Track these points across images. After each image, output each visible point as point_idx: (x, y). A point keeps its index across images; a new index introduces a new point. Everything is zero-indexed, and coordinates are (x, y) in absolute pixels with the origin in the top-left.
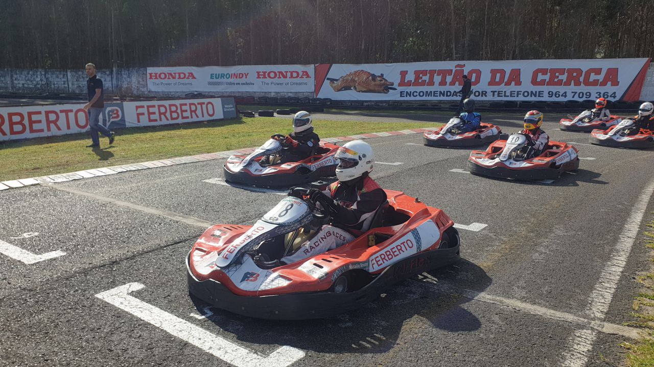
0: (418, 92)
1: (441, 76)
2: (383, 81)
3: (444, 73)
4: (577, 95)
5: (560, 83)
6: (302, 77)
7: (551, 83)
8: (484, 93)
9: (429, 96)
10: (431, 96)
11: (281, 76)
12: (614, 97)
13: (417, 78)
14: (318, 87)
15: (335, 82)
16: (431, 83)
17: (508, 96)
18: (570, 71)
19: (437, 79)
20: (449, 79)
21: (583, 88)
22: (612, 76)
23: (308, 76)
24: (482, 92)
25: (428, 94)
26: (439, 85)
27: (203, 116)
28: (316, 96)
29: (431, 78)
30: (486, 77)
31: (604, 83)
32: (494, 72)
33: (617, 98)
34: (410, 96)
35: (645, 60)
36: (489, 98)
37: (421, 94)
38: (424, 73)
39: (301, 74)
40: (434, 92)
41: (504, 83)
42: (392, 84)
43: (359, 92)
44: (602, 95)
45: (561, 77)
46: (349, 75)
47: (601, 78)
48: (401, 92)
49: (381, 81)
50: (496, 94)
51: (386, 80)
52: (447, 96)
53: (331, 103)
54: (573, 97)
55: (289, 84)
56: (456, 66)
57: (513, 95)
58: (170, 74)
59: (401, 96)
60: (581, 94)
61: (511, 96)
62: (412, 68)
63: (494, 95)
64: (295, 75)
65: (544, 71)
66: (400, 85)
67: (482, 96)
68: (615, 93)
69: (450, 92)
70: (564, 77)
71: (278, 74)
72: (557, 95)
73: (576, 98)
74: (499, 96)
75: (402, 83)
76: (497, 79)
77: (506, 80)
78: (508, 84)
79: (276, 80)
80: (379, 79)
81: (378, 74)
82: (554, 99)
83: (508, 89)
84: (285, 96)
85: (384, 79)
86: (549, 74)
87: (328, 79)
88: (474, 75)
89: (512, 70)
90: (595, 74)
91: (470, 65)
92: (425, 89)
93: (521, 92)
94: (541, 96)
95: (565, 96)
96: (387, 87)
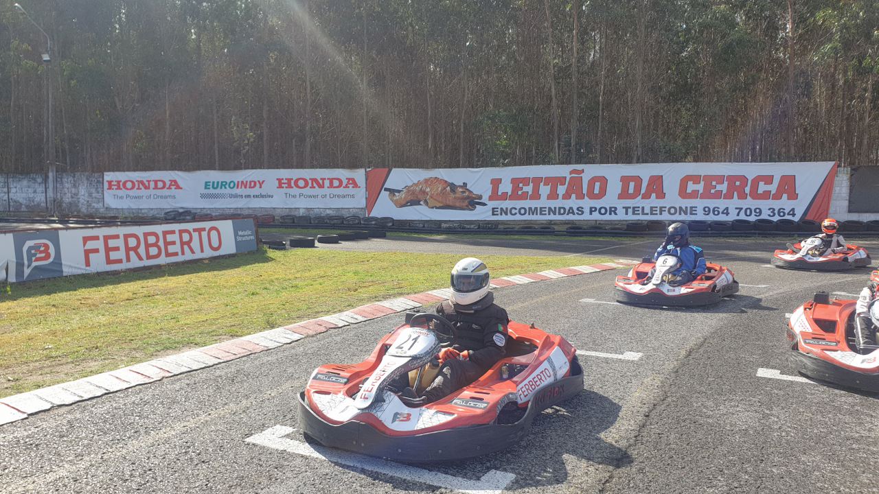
0: (518, 208)
1: (549, 186)
2: (467, 194)
3: (554, 182)
4: (743, 212)
5: (718, 195)
6: (347, 187)
7: (707, 195)
8: (613, 209)
9: (533, 214)
10: (537, 214)
11: (315, 185)
12: (794, 215)
13: (516, 188)
14: (371, 201)
15: (397, 194)
16: (536, 195)
17: (647, 214)
18: (732, 179)
19: (545, 190)
20: (561, 190)
21: (750, 203)
22: (788, 187)
23: (356, 185)
24: (611, 208)
25: (532, 211)
26: (548, 199)
27: (202, 251)
28: (369, 214)
29: (536, 189)
30: (614, 187)
31: (777, 196)
32: (625, 180)
33: (796, 219)
34: (506, 214)
35: (831, 164)
36: (621, 216)
37: (523, 211)
38: (525, 181)
39: (345, 182)
40: (541, 208)
41: (640, 196)
42: (480, 197)
43: (433, 208)
44: (776, 212)
45: (719, 187)
46: (416, 185)
47: (773, 188)
48: (493, 209)
49: (463, 192)
50: (630, 211)
51: (471, 192)
52: (560, 214)
53: (393, 225)
54: (738, 215)
55: (328, 196)
56: (571, 172)
57: (654, 212)
58: (142, 182)
59: (493, 214)
60: (748, 211)
61: (652, 214)
62: (506, 174)
63: (627, 214)
64: (336, 183)
65: (696, 179)
66: (491, 198)
68: (793, 210)
69: (564, 208)
70: (723, 188)
71: (310, 182)
72: (716, 213)
73: (742, 217)
74: (634, 213)
75: (494, 196)
76: (631, 191)
77: (643, 191)
78: (647, 196)
79: (308, 191)
80: (461, 190)
81: (459, 183)
82: (711, 218)
83: (647, 204)
84: (321, 213)
85: (467, 189)
86: (702, 183)
87: (386, 189)
88: (597, 185)
89: (651, 177)
90: (765, 184)
91: (590, 171)
92: (527, 204)
93: (665, 207)
94: (694, 214)
95: (727, 214)
96: (472, 202)
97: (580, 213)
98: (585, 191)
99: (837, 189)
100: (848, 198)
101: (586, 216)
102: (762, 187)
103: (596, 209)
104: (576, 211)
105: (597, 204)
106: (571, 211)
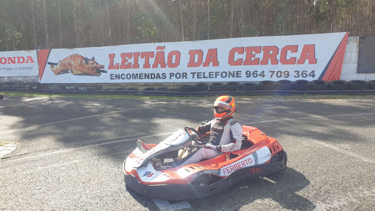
0: (126, 74)
1: (144, 59)
2: (95, 65)
3: (147, 55)
4: (275, 75)
5: (257, 62)
6: (27, 62)
7: (248, 62)
8: (185, 74)
9: (135, 79)
10: (137, 79)
11: (10, 62)
12: (313, 76)
13: (124, 61)
14: (41, 71)
15: (55, 66)
16: (136, 66)
17: (207, 77)
18: (266, 49)
19: (142, 61)
20: (152, 61)
21: (280, 67)
22: (310, 53)
23: (32, 61)
24: (183, 73)
25: (135, 76)
26: (144, 68)
28: (40, 81)
29: (136, 61)
30: (185, 59)
31: (301, 61)
32: (192, 53)
33: (316, 78)
34: (119, 78)
35: (344, 34)
36: (190, 80)
37: (129, 76)
38: (129, 55)
39: (26, 59)
40: (140, 74)
41: (202, 65)
42: (103, 67)
43: (76, 75)
44: (300, 73)
45: (257, 56)
46: (65, 59)
47: (298, 55)
48: (111, 75)
49: (93, 64)
50: (196, 75)
51: (97, 64)
52: (152, 78)
54: (271, 77)
55: (18, 69)
56: (157, 48)
57: (211, 76)
59: (111, 79)
60: (279, 74)
61: (210, 77)
62: (119, 50)
63: (193, 77)
64: (21, 60)
65: (241, 50)
66: (110, 67)
67: (183, 78)
68: (313, 72)
69: (154, 74)
70: (260, 56)
71: (7, 59)
72: (255, 75)
73: (274, 78)
74: (198, 78)
76: (196, 61)
77: (204, 61)
78: (206, 64)
79: (7, 66)
80: (91, 62)
81: (90, 57)
82: (252, 79)
83: (206, 70)
84: (16, 80)
85: (95, 62)
86: (245, 53)
87: (49, 63)
88: (174, 57)
89: (209, 50)
90: (292, 52)
91: (169, 47)
92: (132, 71)
93: (219, 72)
94: (239, 77)
95: (263, 76)
96: (98, 70)
97: (164, 77)
98: (166, 62)
99: (348, 55)
100: (357, 62)
101: (168, 80)
102: (290, 55)
103: (173, 74)
104: (161, 76)
105: (174, 70)
106: (158, 76)
